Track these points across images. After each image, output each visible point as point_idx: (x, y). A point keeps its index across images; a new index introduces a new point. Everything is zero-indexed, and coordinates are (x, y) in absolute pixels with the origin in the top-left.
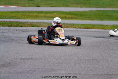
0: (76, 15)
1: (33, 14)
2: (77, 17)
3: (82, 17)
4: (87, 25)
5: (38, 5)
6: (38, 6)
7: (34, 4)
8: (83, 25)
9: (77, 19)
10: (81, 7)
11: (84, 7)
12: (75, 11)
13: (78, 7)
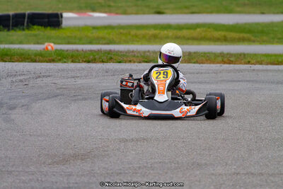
0: (250, 31)
1: (147, 32)
2: (253, 38)
3: (265, 38)
4: (276, 55)
5: (159, 10)
6: (159, 13)
7: (148, 6)
8: (267, 55)
9: (254, 41)
10: (263, 13)
11: (269, 13)
12: (249, 24)
13: (254, 13)
